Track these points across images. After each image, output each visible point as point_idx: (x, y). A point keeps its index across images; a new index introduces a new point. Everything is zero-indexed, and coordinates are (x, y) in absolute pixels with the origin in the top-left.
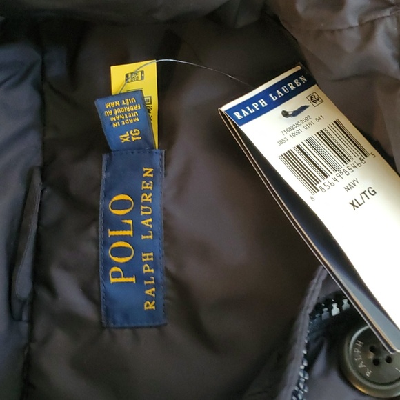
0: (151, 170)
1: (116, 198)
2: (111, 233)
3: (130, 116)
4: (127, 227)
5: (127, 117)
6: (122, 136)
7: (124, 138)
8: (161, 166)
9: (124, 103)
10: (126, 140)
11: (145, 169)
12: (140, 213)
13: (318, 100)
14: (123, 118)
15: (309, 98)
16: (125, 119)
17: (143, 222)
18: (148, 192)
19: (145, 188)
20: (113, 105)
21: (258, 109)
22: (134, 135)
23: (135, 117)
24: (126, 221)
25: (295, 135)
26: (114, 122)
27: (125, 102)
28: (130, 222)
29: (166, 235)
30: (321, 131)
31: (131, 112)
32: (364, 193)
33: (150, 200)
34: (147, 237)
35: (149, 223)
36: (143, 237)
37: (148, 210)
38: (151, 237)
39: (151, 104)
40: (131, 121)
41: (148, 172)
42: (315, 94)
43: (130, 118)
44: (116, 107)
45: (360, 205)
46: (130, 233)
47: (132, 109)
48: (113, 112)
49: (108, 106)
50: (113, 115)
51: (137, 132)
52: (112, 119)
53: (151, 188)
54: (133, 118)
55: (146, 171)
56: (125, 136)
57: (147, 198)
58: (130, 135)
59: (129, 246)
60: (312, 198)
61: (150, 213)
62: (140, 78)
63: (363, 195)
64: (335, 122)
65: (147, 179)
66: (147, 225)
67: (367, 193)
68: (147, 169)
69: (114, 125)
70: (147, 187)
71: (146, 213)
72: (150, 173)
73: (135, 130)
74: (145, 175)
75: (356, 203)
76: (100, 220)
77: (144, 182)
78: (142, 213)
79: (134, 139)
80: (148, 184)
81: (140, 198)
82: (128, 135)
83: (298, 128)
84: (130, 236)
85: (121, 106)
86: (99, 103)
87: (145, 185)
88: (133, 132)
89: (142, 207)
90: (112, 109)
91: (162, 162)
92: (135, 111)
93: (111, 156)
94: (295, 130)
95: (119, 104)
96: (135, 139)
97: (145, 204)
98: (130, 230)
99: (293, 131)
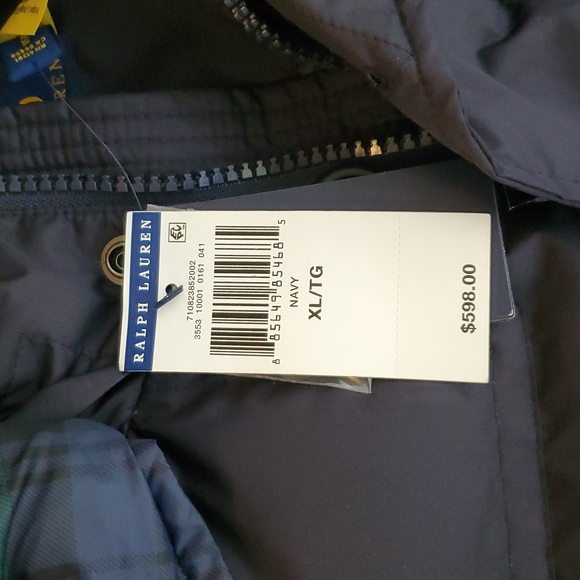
13: (180, 228)
15: (172, 239)
21: (145, 322)
25: (200, 304)
30: (216, 263)
32: (312, 285)
42: (172, 226)
45: (319, 305)
60: (275, 362)
63: (314, 289)
64: (217, 234)
67: (315, 281)
75: (315, 309)
83: (196, 293)
94: (196, 298)
99: (195, 303)
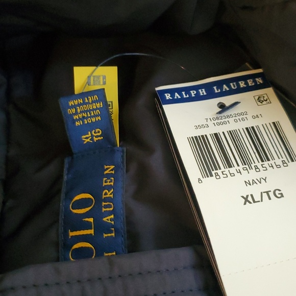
0: (112, 167)
1: (77, 198)
2: (72, 234)
3: (93, 114)
4: (87, 226)
5: (89, 115)
6: (84, 137)
7: (86, 139)
8: (123, 162)
9: (87, 101)
10: (88, 140)
11: (106, 167)
12: (102, 210)
13: (266, 101)
14: (86, 116)
15: (257, 98)
16: (88, 117)
17: (105, 219)
18: (109, 188)
19: (106, 184)
20: (76, 102)
21: (193, 95)
22: (96, 135)
23: (97, 116)
24: (87, 219)
25: (219, 124)
26: (77, 120)
27: (88, 99)
28: (91, 220)
29: (128, 232)
30: (252, 127)
31: (93, 110)
32: (267, 192)
33: (112, 196)
34: (109, 235)
35: (111, 220)
36: (105, 235)
37: (109, 206)
38: (113, 234)
39: (112, 108)
40: (94, 120)
41: (109, 169)
42: (265, 96)
43: (93, 117)
44: (79, 105)
45: (254, 202)
46: (91, 232)
47: (95, 107)
48: (76, 110)
49: (71, 103)
50: (76, 113)
51: (99, 132)
52: (75, 117)
53: (112, 184)
54: (95, 116)
55: (107, 169)
56: (87, 136)
57: (109, 194)
58: (92, 136)
59: (90, 246)
60: (199, 180)
61: (111, 209)
62: (102, 83)
63: (265, 195)
64: (274, 123)
65: (108, 176)
66: (109, 221)
67: (271, 194)
68: (108, 167)
69: (77, 124)
70: (108, 184)
71: (108, 209)
72: (112, 170)
73: (97, 130)
74: (106, 172)
75: (250, 199)
76: (61, 221)
77: (105, 179)
78: (104, 210)
79: (95, 139)
80: (109, 180)
81: (102, 194)
82: (90, 135)
83: (226, 120)
84: (91, 234)
85: (84, 103)
86: (62, 101)
87: (106, 182)
88: (95, 133)
89: (104, 204)
90: (74, 106)
91: (123, 159)
92: (97, 109)
93: (73, 158)
94: (222, 121)
95: (82, 102)
96: (97, 139)
97: (106, 200)
98: (91, 229)
99: (219, 121)
